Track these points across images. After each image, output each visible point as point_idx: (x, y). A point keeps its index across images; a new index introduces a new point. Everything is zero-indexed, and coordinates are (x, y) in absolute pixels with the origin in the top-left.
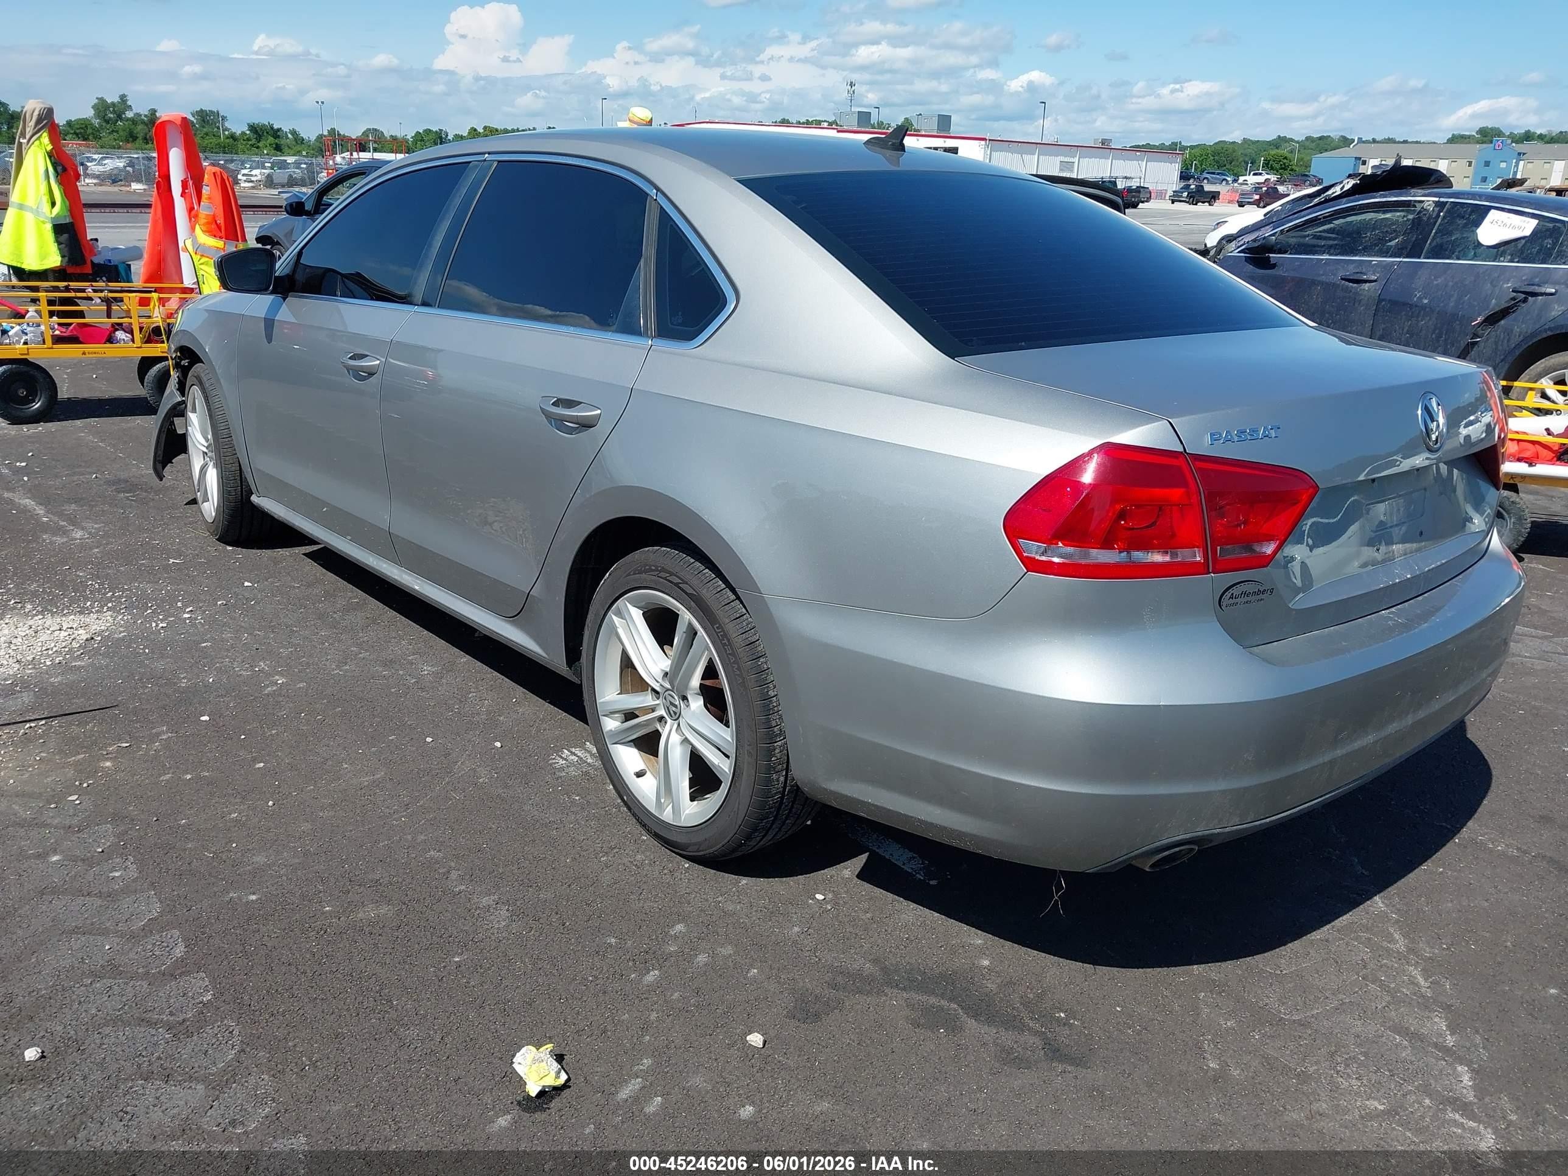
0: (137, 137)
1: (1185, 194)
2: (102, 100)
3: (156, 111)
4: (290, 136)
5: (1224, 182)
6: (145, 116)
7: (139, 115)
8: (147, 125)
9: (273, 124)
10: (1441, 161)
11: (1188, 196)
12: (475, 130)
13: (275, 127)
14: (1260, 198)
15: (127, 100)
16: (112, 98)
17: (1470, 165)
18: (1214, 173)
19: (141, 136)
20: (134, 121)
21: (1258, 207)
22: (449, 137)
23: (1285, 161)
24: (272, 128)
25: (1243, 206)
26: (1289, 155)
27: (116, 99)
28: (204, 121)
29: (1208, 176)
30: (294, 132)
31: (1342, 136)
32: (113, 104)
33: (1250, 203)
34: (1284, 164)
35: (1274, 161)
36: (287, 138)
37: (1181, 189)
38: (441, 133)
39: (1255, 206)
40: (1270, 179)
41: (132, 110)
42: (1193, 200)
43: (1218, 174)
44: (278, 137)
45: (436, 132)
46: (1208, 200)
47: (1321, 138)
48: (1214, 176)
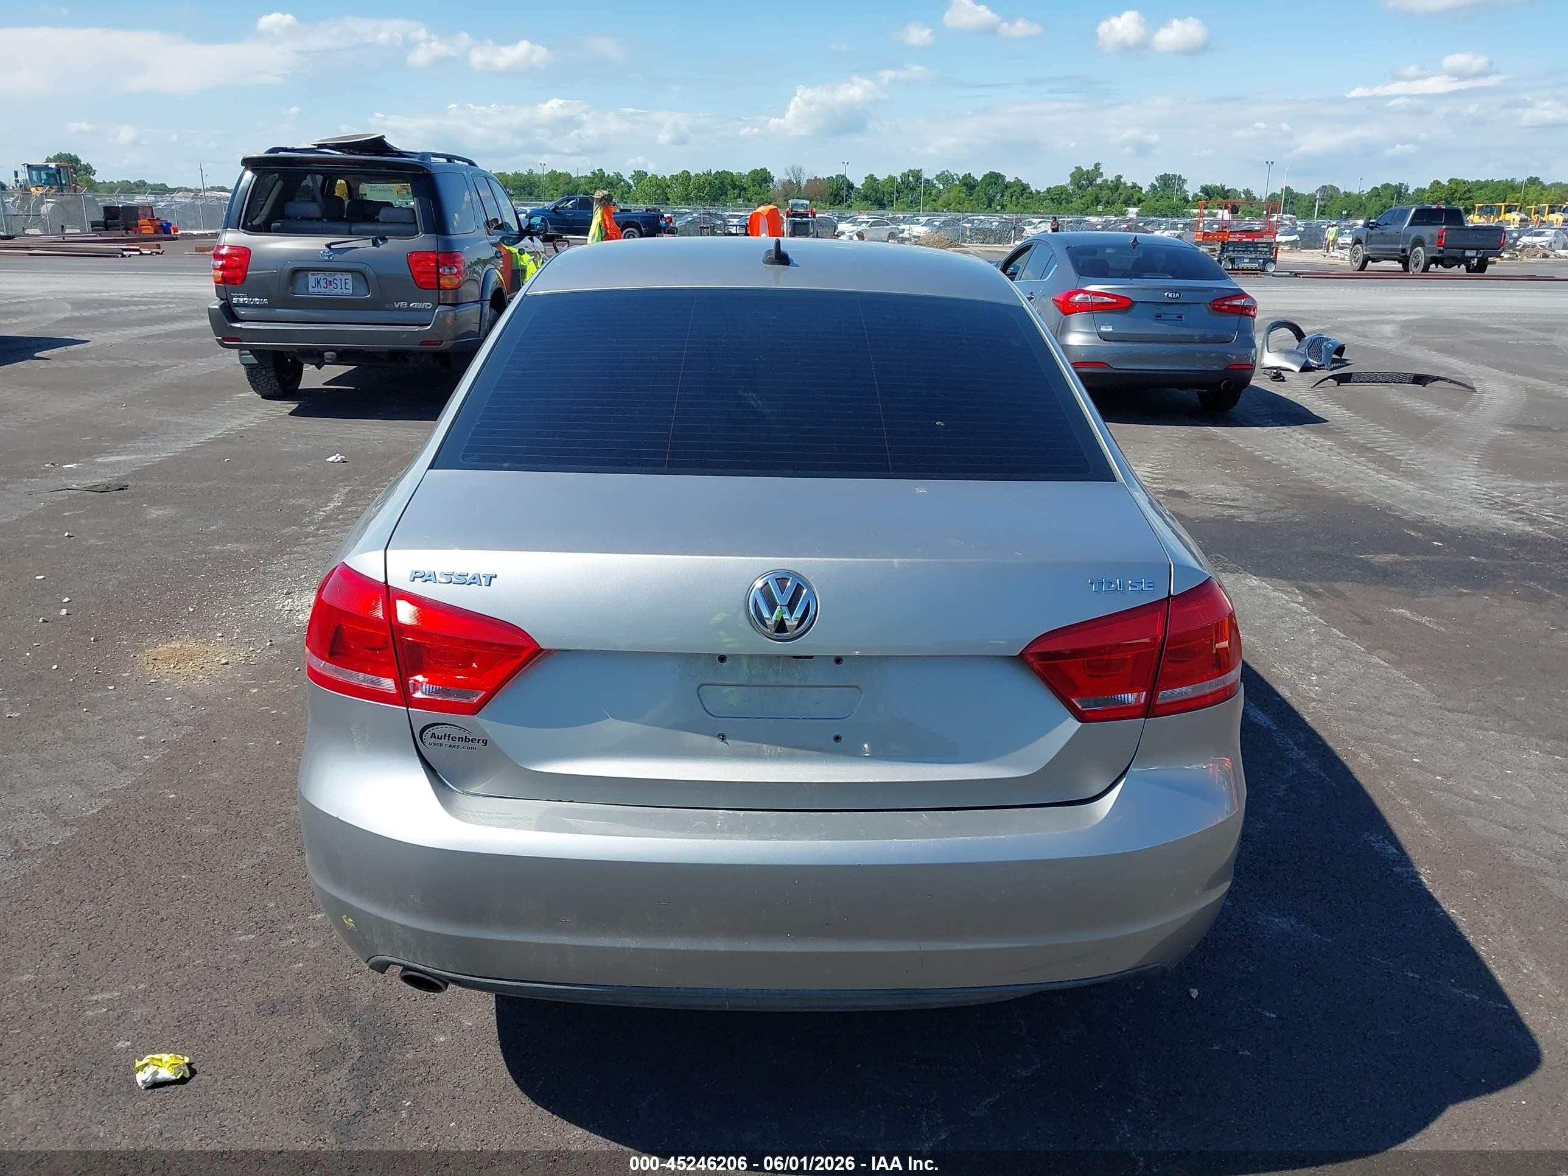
0: (1100, 201)
2: (1079, 168)
3: (1121, 177)
4: (1243, 196)
6: (1112, 181)
7: (1106, 181)
8: (1111, 189)
9: (1224, 186)
12: (1439, 183)
13: (1226, 188)
15: (1099, 168)
16: (1088, 167)
19: (1104, 200)
20: (1101, 187)
22: (1409, 192)
24: (1223, 189)
27: (1091, 168)
28: (1165, 185)
30: (1247, 192)
32: (1088, 172)
36: (1240, 197)
38: (1401, 188)
41: (1102, 177)
44: (1228, 197)
45: (1396, 186)
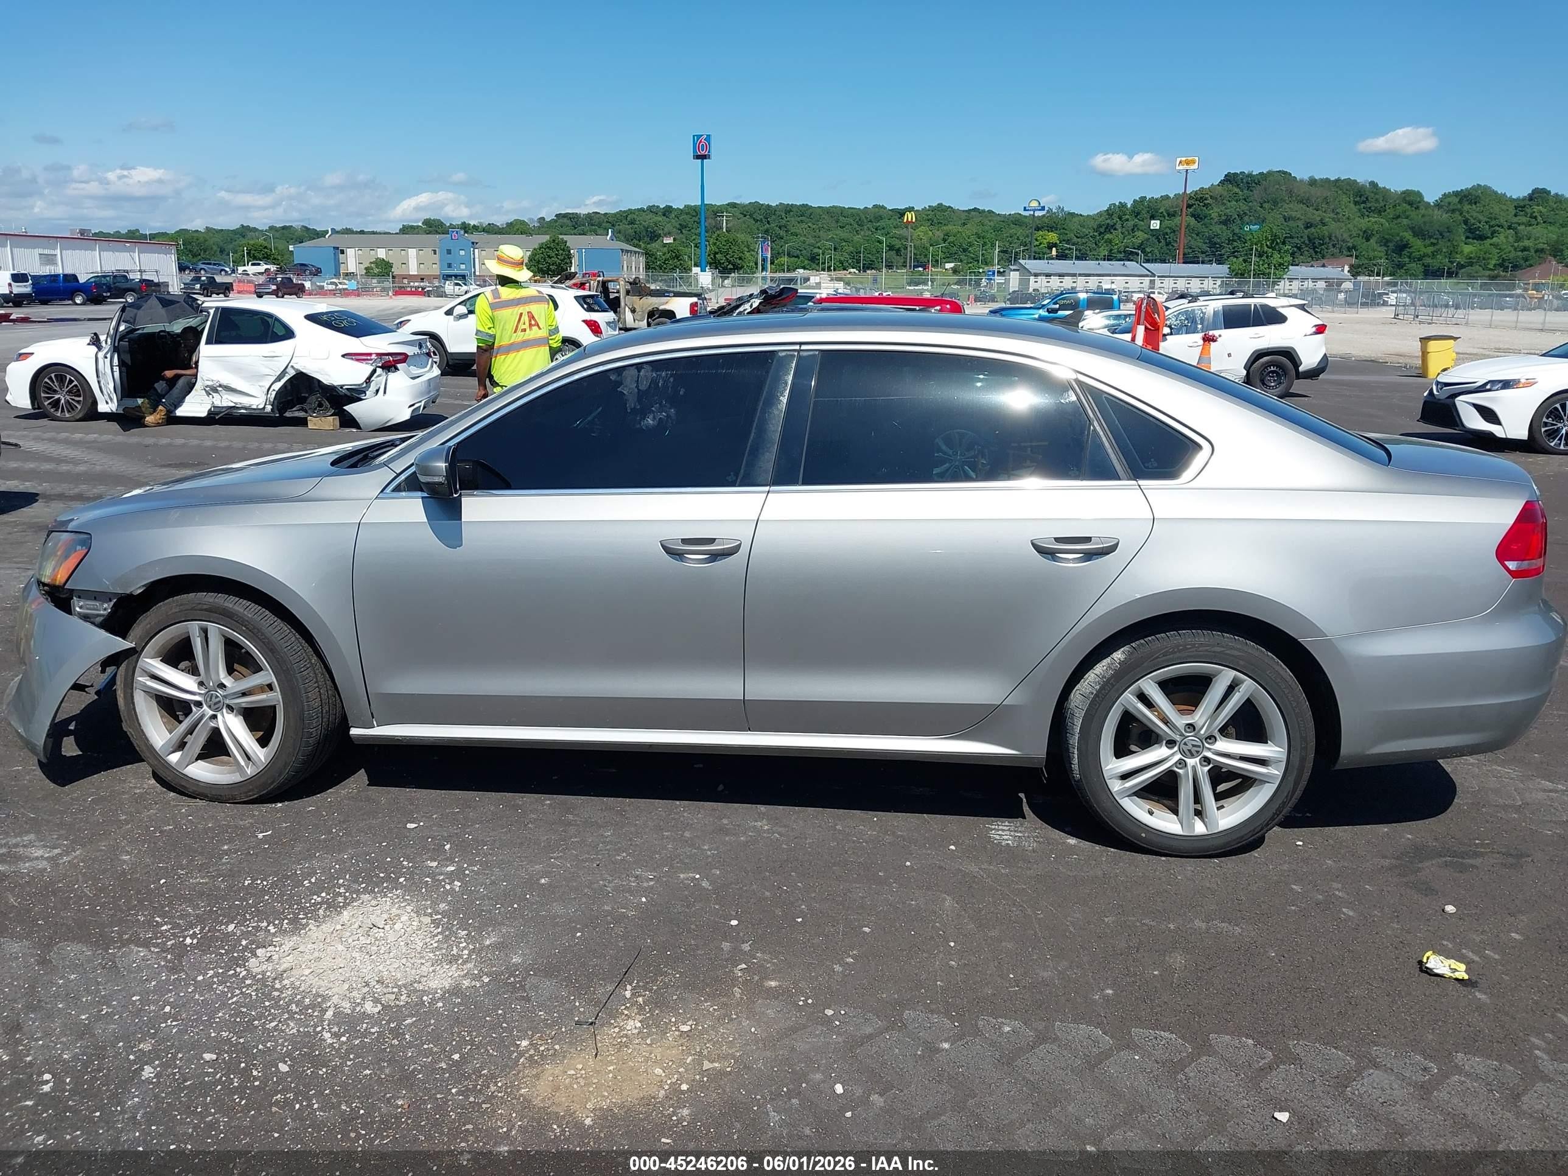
1: (198, 286)
5: (223, 273)
10: (409, 250)
11: (201, 287)
14: (278, 288)
17: (435, 253)
18: (210, 264)
21: (278, 297)
23: (266, 250)
25: (261, 297)
26: (265, 244)
29: (203, 266)
31: (303, 226)
33: (268, 293)
34: (266, 253)
35: (255, 251)
37: (192, 280)
39: (274, 296)
40: (270, 269)
42: (208, 292)
43: (215, 264)
46: (222, 291)
47: (284, 228)
48: (211, 266)
